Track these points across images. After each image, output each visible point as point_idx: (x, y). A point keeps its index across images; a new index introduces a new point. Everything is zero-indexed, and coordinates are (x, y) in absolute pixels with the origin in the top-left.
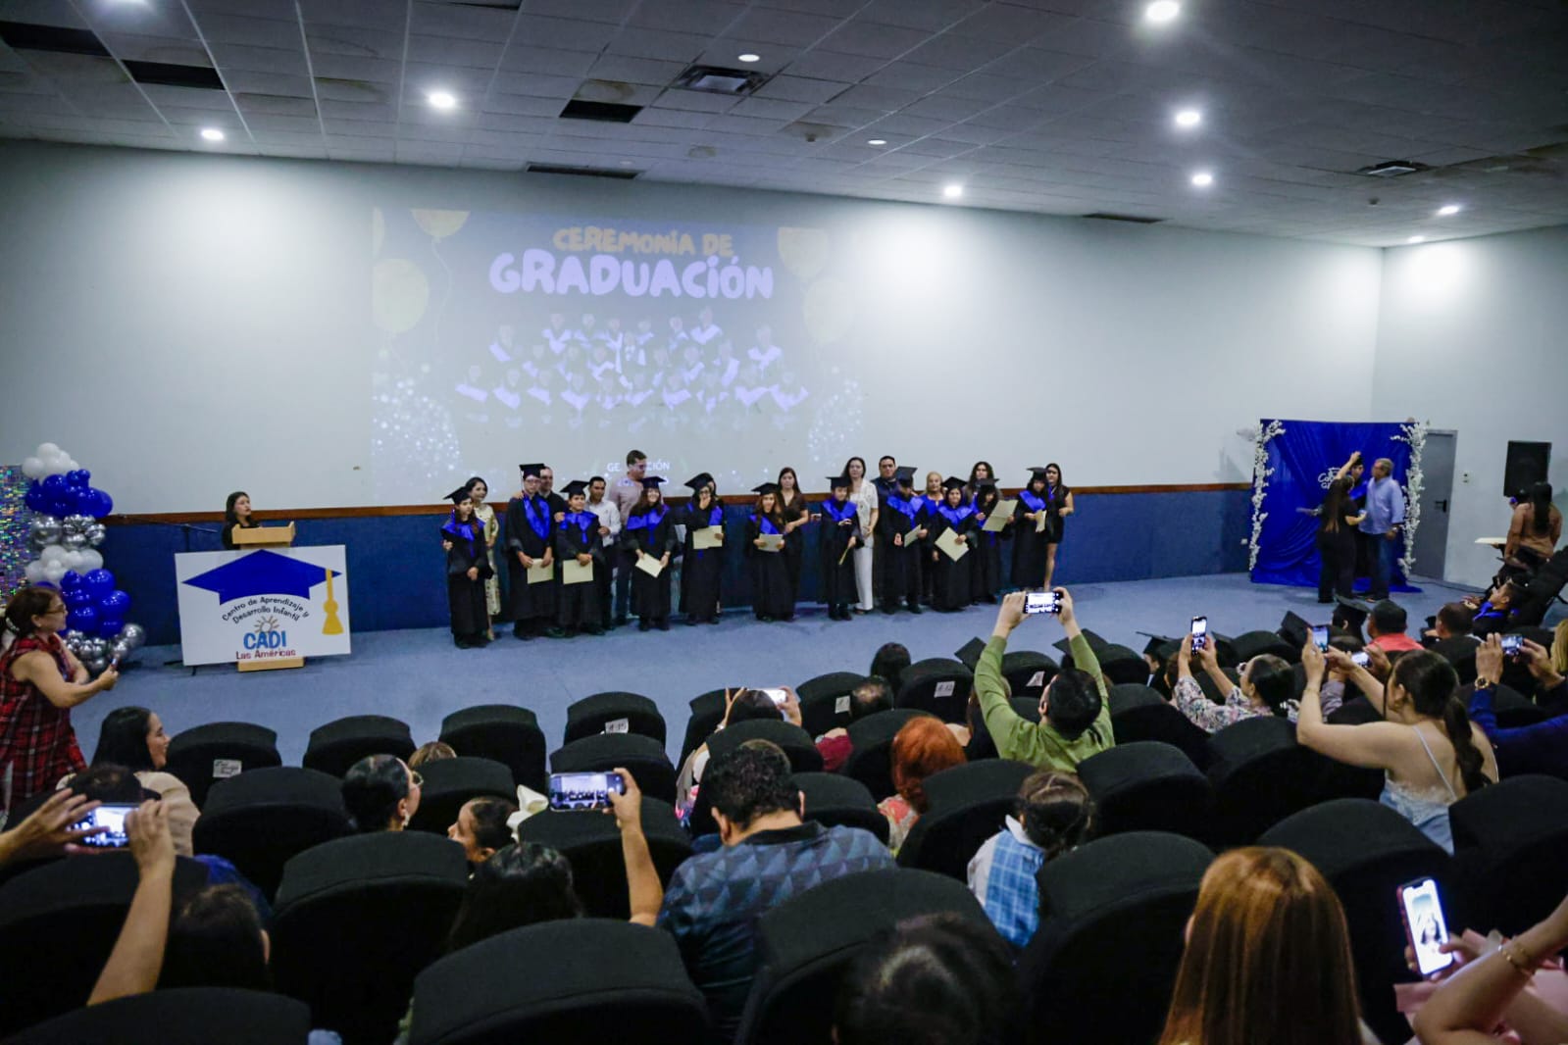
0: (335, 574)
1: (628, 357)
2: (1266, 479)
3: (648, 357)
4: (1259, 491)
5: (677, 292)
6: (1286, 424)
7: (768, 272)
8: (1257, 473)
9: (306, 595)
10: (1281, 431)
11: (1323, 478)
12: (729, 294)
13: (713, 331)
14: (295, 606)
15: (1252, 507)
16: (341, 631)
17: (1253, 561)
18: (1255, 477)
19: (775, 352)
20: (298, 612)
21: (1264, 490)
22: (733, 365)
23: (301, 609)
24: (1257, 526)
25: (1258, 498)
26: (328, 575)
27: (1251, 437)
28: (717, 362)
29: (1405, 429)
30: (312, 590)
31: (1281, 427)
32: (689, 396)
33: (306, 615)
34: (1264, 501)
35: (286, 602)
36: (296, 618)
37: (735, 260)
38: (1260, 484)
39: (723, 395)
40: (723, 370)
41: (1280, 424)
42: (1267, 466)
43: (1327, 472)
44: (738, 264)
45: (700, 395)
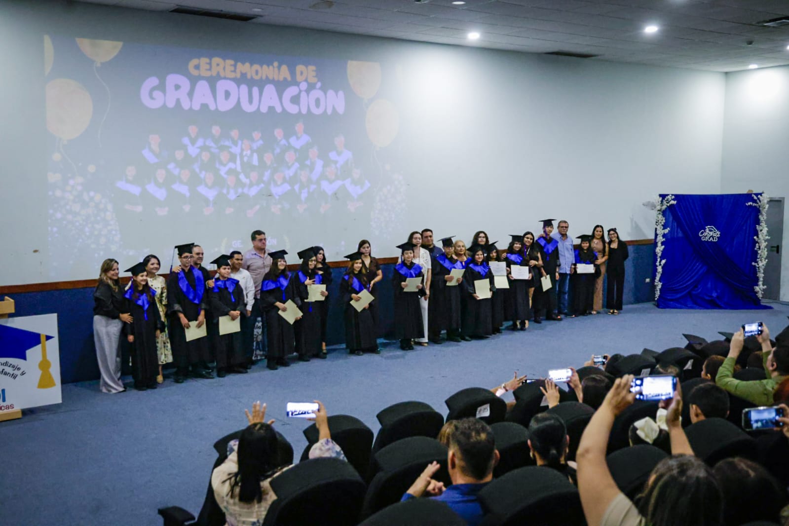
0: (48, 338)
1: (245, 159)
2: (664, 236)
3: (261, 160)
4: (659, 244)
5: (279, 109)
6: (677, 197)
7: (341, 93)
8: (658, 232)
9: (24, 357)
10: (674, 202)
11: (702, 233)
12: (317, 111)
13: (305, 139)
14: (13, 367)
15: (655, 255)
16: (53, 384)
17: (658, 293)
18: (656, 235)
19: (347, 155)
20: (16, 372)
21: (663, 243)
22: (319, 164)
23: (19, 369)
24: (660, 269)
25: (660, 249)
26: (43, 339)
27: (653, 206)
28: (308, 163)
29: (755, 198)
30: (29, 353)
31: (674, 200)
32: (289, 188)
33: (23, 374)
34: (663, 252)
35: (6, 364)
36: (14, 376)
37: (319, 85)
38: (660, 239)
39: (313, 187)
40: (312, 168)
41: (673, 197)
42: (665, 227)
43: (705, 229)
44: (320, 89)
45: (296, 187)
